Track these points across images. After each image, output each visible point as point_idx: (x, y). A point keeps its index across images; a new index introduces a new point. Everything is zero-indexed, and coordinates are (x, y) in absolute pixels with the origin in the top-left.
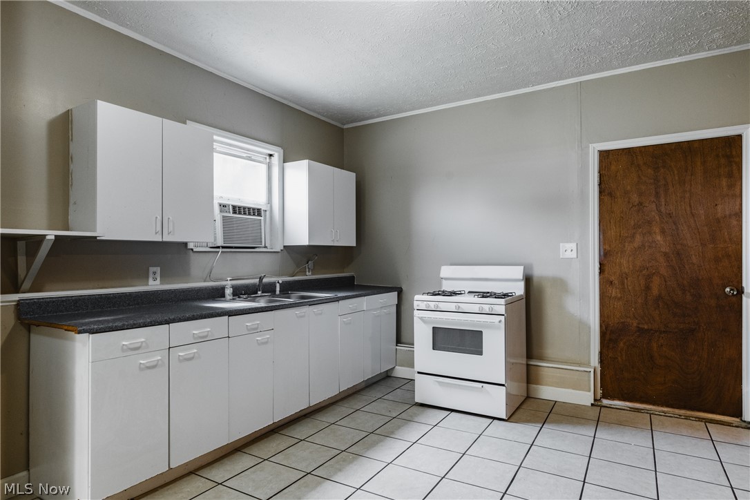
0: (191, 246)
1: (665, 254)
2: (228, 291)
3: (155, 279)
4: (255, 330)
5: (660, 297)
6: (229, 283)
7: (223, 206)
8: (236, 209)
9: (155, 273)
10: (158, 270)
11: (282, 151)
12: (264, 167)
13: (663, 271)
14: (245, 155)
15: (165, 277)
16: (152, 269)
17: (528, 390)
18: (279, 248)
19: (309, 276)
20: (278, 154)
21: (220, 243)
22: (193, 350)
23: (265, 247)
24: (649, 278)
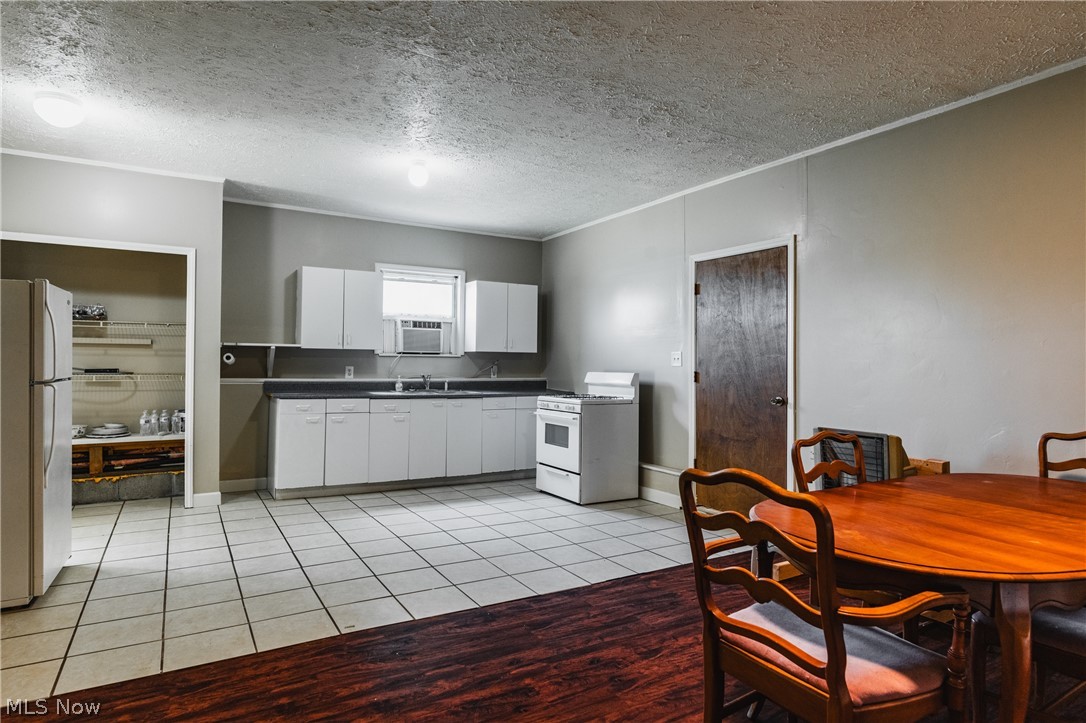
0: (376, 352)
1: (738, 362)
2: (399, 386)
3: (350, 375)
4: (393, 411)
5: (733, 406)
6: (400, 380)
7: (405, 322)
8: (415, 324)
9: (349, 370)
10: (352, 368)
11: (464, 273)
12: (451, 287)
13: (736, 382)
14: (431, 280)
15: (357, 373)
16: (347, 368)
17: (640, 492)
18: (460, 353)
19: (494, 378)
20: (461, 274)
21: (401, 350)
22: (342, 417)
23: (450, 353)
24: (727, 387)
